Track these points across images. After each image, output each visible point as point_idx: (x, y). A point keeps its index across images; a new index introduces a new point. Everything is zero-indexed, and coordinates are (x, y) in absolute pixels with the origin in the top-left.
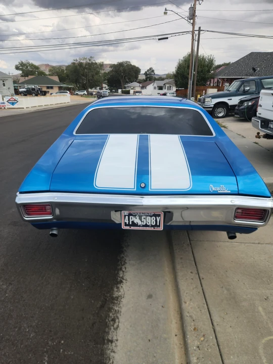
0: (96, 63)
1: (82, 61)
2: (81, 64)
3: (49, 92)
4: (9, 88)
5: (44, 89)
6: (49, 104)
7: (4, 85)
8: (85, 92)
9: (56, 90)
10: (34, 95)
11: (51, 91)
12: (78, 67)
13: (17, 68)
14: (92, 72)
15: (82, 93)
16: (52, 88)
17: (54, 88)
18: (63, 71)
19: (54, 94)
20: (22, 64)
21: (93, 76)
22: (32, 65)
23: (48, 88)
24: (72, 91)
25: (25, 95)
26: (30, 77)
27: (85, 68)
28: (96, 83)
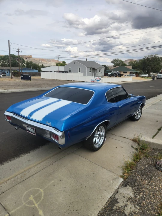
0: (159, 58)
1: (149, 57)
2: (148, 59)
3: (123, 75)
4: (101, 73)
5: (122, 73)
6: (118, 81)
7: (100, 71)
8: (147, 75)
9: (128, 73)
10: (114, 76)
11: (125, 74)
12: (146, 61)
13: (112, 62)
14: (155, 63)
15: (145, 76)
16: (126, 72)
17: (127, 73)
18: (137, 63)
19: (127, 76)
20: (115, 60)
21: (154, 66)
22: (120, 61)
23: (124, 72)
24: (137, 75)
25: (110, 76)
26: (117, 67)
27: (151, 61)
28: (157, 70)
